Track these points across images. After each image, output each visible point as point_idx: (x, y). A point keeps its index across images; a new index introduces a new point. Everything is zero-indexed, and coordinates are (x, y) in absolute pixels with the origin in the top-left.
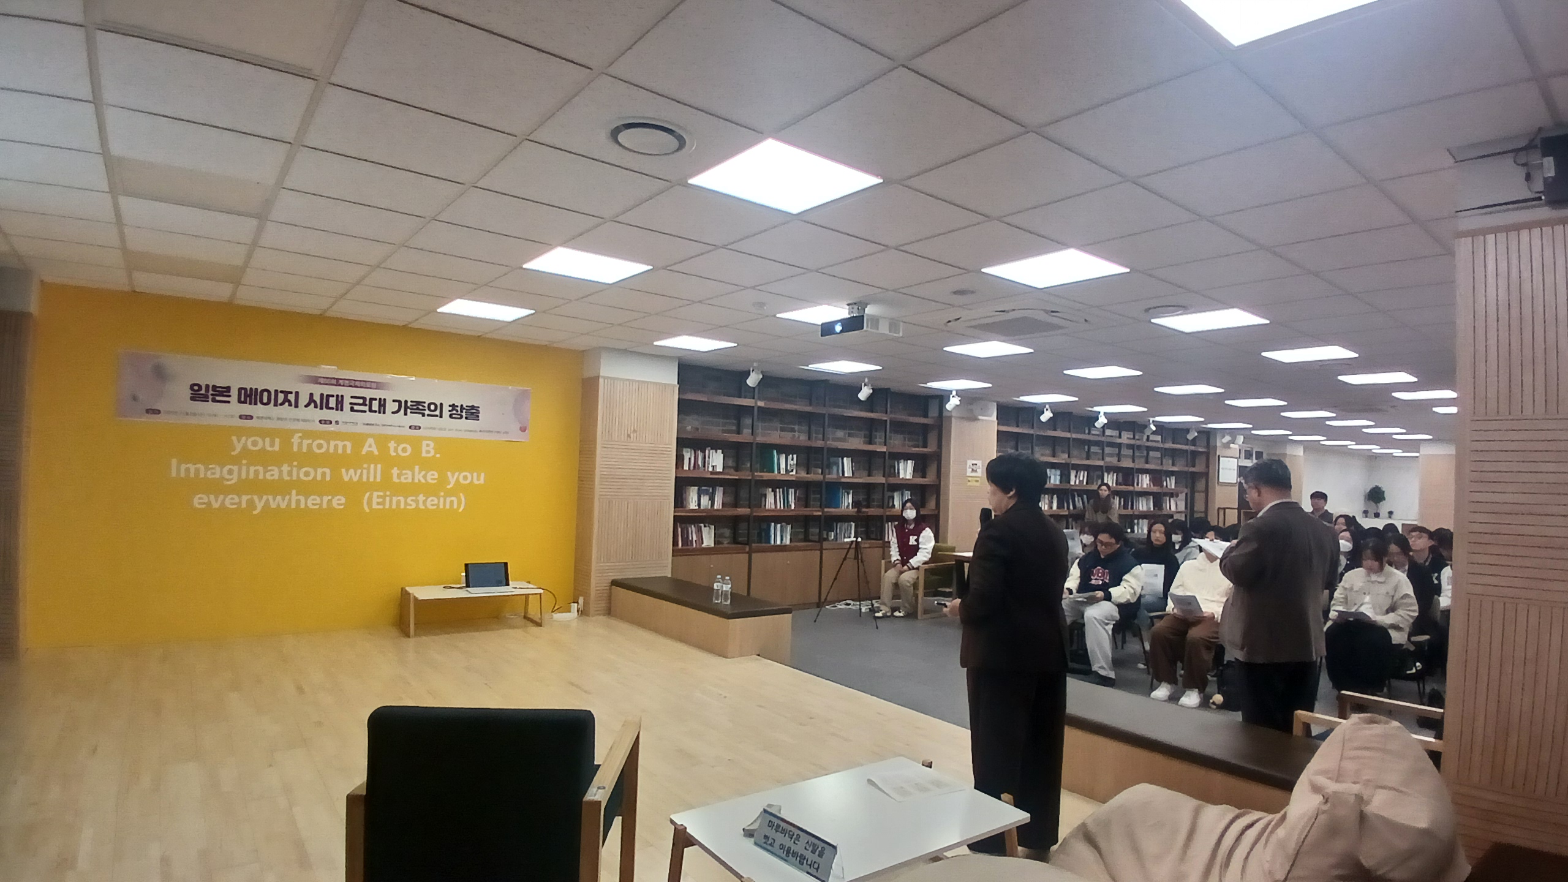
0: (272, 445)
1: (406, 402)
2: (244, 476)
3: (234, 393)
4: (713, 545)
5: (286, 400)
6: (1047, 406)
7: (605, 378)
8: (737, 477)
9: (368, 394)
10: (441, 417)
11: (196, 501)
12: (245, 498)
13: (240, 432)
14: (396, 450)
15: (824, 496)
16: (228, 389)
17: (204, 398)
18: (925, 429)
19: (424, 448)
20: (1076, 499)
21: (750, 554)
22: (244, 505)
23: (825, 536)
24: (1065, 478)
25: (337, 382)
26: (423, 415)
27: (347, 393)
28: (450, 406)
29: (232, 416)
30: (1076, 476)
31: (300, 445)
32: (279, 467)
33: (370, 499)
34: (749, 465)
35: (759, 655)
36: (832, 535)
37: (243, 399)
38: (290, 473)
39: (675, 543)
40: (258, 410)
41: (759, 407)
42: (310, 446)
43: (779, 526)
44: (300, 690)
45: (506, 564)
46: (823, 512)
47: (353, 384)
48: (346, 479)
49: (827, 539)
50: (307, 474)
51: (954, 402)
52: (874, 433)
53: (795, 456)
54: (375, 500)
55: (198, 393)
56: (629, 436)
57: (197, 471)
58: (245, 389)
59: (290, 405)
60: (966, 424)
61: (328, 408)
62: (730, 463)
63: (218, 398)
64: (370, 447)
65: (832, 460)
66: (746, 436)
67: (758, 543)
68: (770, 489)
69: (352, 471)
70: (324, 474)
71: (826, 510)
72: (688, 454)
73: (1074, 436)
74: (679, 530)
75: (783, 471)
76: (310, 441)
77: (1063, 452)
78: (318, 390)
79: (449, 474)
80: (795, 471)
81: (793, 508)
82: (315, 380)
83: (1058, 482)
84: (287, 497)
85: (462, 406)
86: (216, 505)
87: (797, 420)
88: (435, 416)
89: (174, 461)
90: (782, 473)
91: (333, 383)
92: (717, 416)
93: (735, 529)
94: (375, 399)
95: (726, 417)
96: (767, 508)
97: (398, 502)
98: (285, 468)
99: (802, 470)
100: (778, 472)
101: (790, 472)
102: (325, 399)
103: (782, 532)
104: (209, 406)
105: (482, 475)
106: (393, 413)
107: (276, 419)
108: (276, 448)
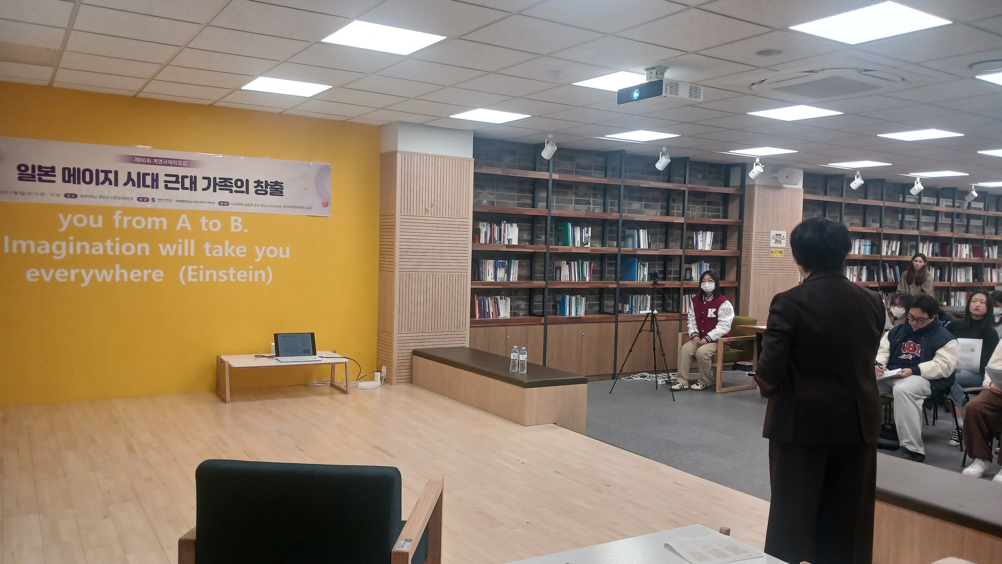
0: (96, 222)
1: (215, 178)
2: (71, 251)
3: (59, 172)
4: (509, 317)
5: (107, 179)
6: (858, 173)
7: (402, 153)
8: (532, 251)
9: (180, 171)
10: (247, 192)
11: (29, 275)
12: (73, 272)
13: (66, 210)
14: (207, 225)
15: (619, 268)
16: (53, 169)
17: (32, 178)
18: (726, 198)
19: (233, 224)
20: (888, 271)
21: (545, 325)
22: (73, 279)
23: (620, 309)
24: (876, 248)
25: (152, 161)
26: (231, 191)
27: (162, 171)
28: (255, 182)
29: (58, 195)
30: (888, 247)
31: (121, 221)
32: (104, 242)
33: (185, 273)
34: (544, 238)
35: (555, 424)
36: (627, 308)
37: (67, 179)
38: (113, 249)
39: (473, 315)
40: (81, 189)
41: (554, 181)
42: (130, 222)
43: (574, 298)
44: (131, 449)
45: (312, 335)
46: (618, 284)
47: (165, 162)
48: (164, 253)
49: (621, 312)
50: (128, 249)
51: (757, 170)
52: (672, 204)
53: (590, 229)
54: (190, 273)
55: (27, 173)
56: (427, 211)
57: (28, 247)
58: (69, 169)
59: (110, 183)
60: (771, 194)
61: (145, 186)
62: (526, 236)
63: (44, 178)
64: (184, 222)
65: (628, 232)
66: (541, 209)
67: (553, 315)
68: (565, 262)
69: (168, 246)
70: (143, 249)
71: (621, 282)
72: (484, 228)
73: (887, 204)
74: (477, 301)
75: (578, 244)
76: (130, 218)
77: (874, 221)
78: (135, 169)
79: (257, 248)
80: (589, 244)
81: (588, 280)
82: (132, 159)
83: (868, 253)
84: (112, 272)
85: (266, 182)
86: (47, 279)
87: (592, 192)
88: (243, 192)
89: (6, 238)
90: (576, 246)
91: (148, 162)
92: (511, 189)
93: (530, 301)
94: (187, 177)
95: (521, 190)
96: (562, 280)
97: (211, 275)
98: (109, 243)
99: (597, 243)
100: (573, 244)
101: (585, 244)
102: (142, 177)
103: (577, 304)
104: (35, 186)
105: (288, 249)
106: (204, 190)
107: (98, 197)
108: (100, 225)
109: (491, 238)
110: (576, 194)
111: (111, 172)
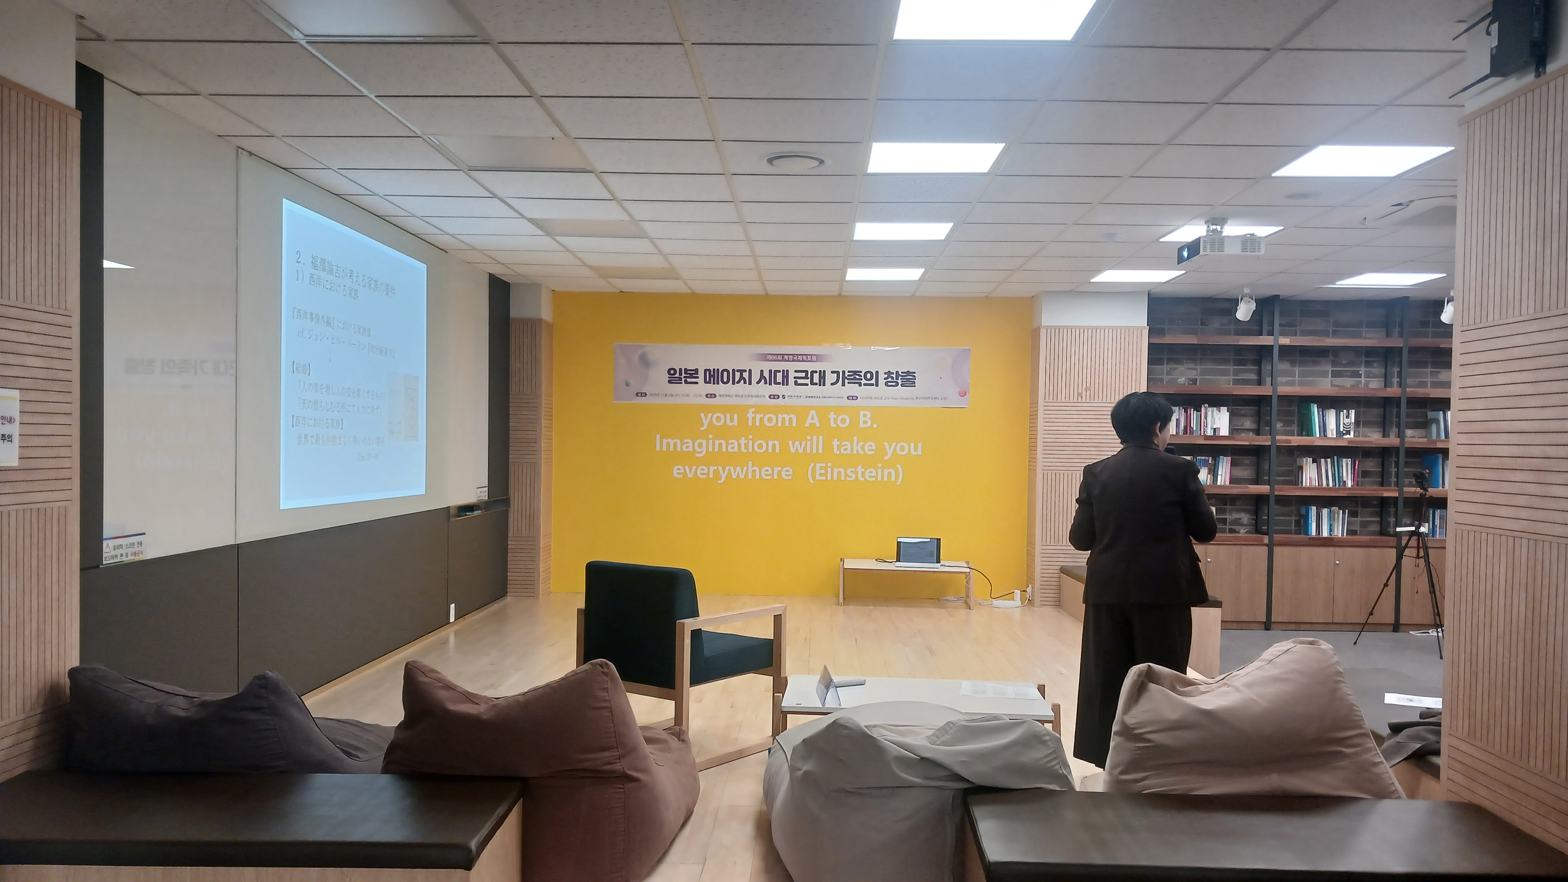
0: (732, 420)
1: (844, 372)
2: (710, 450)
3: (701, 374)
5: (742, 378)
7: (1047, 328)
9: (809, 367)
10: (877, 385)
11: (675, 471)
12: (712, 469)
13: (707, 409)
14: (835, 420)
16: (696, 371)
17: (678, 381)
19: (862, 419)
21: (1273, 547)
22: (711, 476)
25: (783, 358)
26: (860, 385)
27: (791, 367)
28: (885, 373)
29: (700, 396)
31: (754, 419)
32: (738, 439)
33: (814, 468)
34: (1274, 426)
37: (708, 380)
38: (747, 446)
40: (719, 388)
42: (761, 419)
43: (1325, 512)
45: (939, 540)
46: (1401, 492)
47: (796, 358)
48: (793, 451)
50: (760, 446)
53: (1353, 413)
54: (818, 471)
55: (675, 376)
56: (1080, 395)
57: (675, 445)
58: (709, 370)
59: (745, 382)
61: (776, 383)
62: (1244, 424)
63: (689, 380)
64: (811, 418)
65: (1431, 415)
66: (1265, 387)
67: (1288, 533)
68: (1310, 460)
69: (797, 443)
70: (774, 446)
75: (1332, 433)
76: (762, 415)
78: (767, 367)
79: (886, 444)
80: (1352, 433)
82: (764, 357)
84: (745, 469)
85: (897, 372)
86: (690, 476)
87: (1364, 359)
88: (872, 385)
89: (658, 436)
90: (1329, 435)
91: (779, 359)
92: (1225, 361)
93: (1256, 513)
94: (816, 372)
95: (1241, 363)
96: (1304, 485)
97: (839, 473)
98: (743, 441)
99: (1375, 432)
100: (1322, 434)
101: (1346, 434)
102: (773, 374)
103: (1331, 518)
104: (682, 388)
105: (920, 445)
106: (832, 384)
107: (734, 396)
108: (735, 423)
109: (1186, 428)
110: (1334, 363)
111: (745, 371)
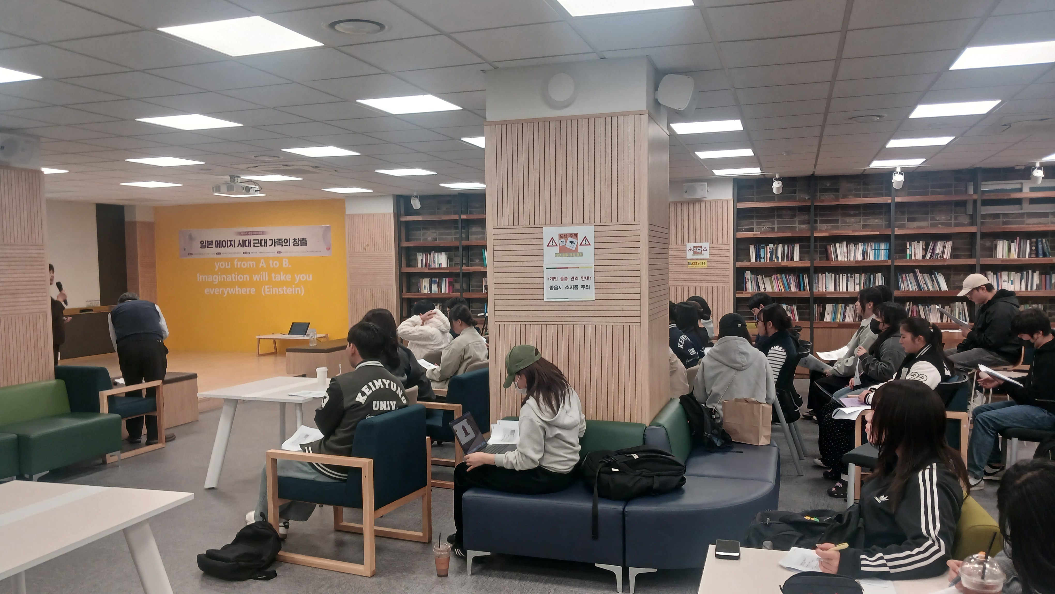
0: (228, 265)
1: (275, 240)
2: (220, 280)
3: (214, 243)
5: (231, 244)
9: (259, 237)
10: (290, 246)
11: (206, 291)
12: (221, 290)
13: (218, 260)
16: (212, 241)
17: (205, 247)
19: (284, 263)
22: (221, 293)
25: (248, 233)
26: (282, 246)
27: (252, 238)
28: (293, 239)
29: (214, 254)
31: (237, 264)
32: (231, 275)
33: (264, 289)
37: (217, 246)
38: (235, 278)
40: (222, 250)
42: (240, 265)
45: (308, 323)
47: (253, 233)
48: (255, 279)
50: (240, 278)
54: (267, 290)
55: (206, 244)
56: (365, 249)
58: (217, 241)
59: (232, 246)
61: (245, 246)
63: (209, 246)
64: (262, 264)
69: (256, 276)
70: (247, 278)
72: (420, 257)
76: (241, 263)
78: (241, 238)
79: (296, 276)
84: (235, 289)
85: (298, 239)
86: (212, 293)
88: (287, 245)
89: (198, 274)
91: (246, 234)
94: (263, 240)
97: (276, 291)
98: (233, 275)
102: (244, 241)
104: (207, 250)
106: (270, 246)
107: (228, 253)
108: (229, 267)
109: (426, 264)
111: (232, 241)
